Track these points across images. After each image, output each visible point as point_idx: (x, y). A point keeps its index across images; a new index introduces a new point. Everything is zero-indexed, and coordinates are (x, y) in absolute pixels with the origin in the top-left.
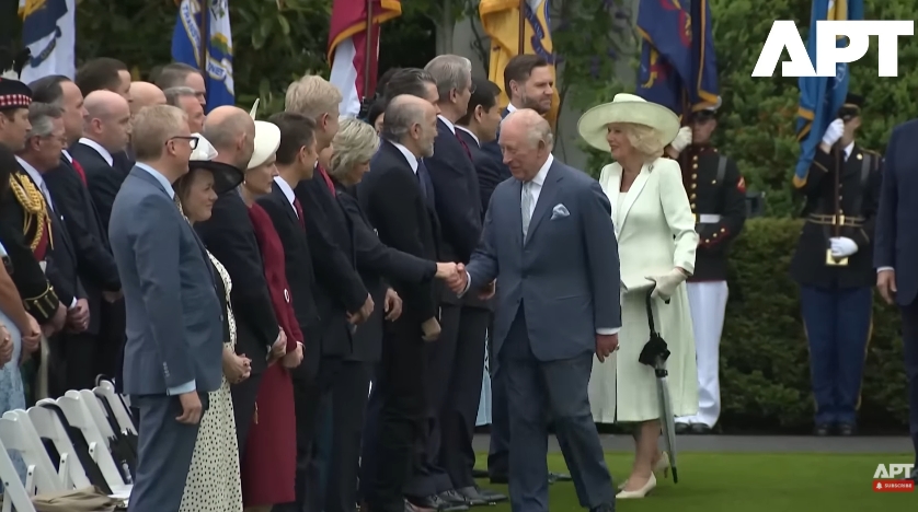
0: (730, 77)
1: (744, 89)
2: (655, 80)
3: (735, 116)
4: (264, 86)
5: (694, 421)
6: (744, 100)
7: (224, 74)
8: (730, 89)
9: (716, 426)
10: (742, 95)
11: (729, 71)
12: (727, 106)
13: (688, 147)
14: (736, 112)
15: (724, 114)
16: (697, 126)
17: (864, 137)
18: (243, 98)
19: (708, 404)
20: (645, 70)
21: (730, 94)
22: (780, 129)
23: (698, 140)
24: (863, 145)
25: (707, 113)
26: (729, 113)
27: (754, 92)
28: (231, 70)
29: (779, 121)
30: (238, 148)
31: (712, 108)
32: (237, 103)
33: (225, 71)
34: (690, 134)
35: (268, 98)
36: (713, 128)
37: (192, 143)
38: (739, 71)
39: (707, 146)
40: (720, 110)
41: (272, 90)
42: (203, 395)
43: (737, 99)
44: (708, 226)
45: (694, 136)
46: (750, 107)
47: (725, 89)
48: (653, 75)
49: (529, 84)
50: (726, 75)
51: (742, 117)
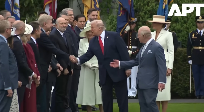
0: (139, 13)
1: (142, 16)
2: (121, 14)
3: (140, 23)
4: (27, 15)
5: (131, 96)
6: (143, 19)
7: (17, 13)
8: (139, 16)
9: (136, 97)
10: (142, 18)
11: (139, 12)
12: (138, 21)
13: (129, 30)
14: (141, 22)
15: (138, 23)
16: (131, 25)
17: (171, 28)
18: (22, 18)
19: (134, 92)
20: (119, 12)
21: (139, 18)
22: (151, 26)
23: (132, 29)
24: (171, 30)
25: (134, 22)
26: (139, 22)
27: (145, 17)
28: (19, 12)
29: (151, 24)
30: (21, 30)
31: (135, 21)
32: (20, 19)
33: (17, 12)
34: (130, 27)
35: (28, 18)
36: (135, 26)
37: (12, 29)
38: (141, 12)
39: (134, 30)
40: (137, 22)
41: (29, 17)
42: (13, 90)
43: (141, 19)
44: (134, 49)
45: (130, 28)
46: (144, 21)
47: (138, 16)
48: (121, 13)
49: (91, 15)
50: (138, 13)
51: (142, 23)
